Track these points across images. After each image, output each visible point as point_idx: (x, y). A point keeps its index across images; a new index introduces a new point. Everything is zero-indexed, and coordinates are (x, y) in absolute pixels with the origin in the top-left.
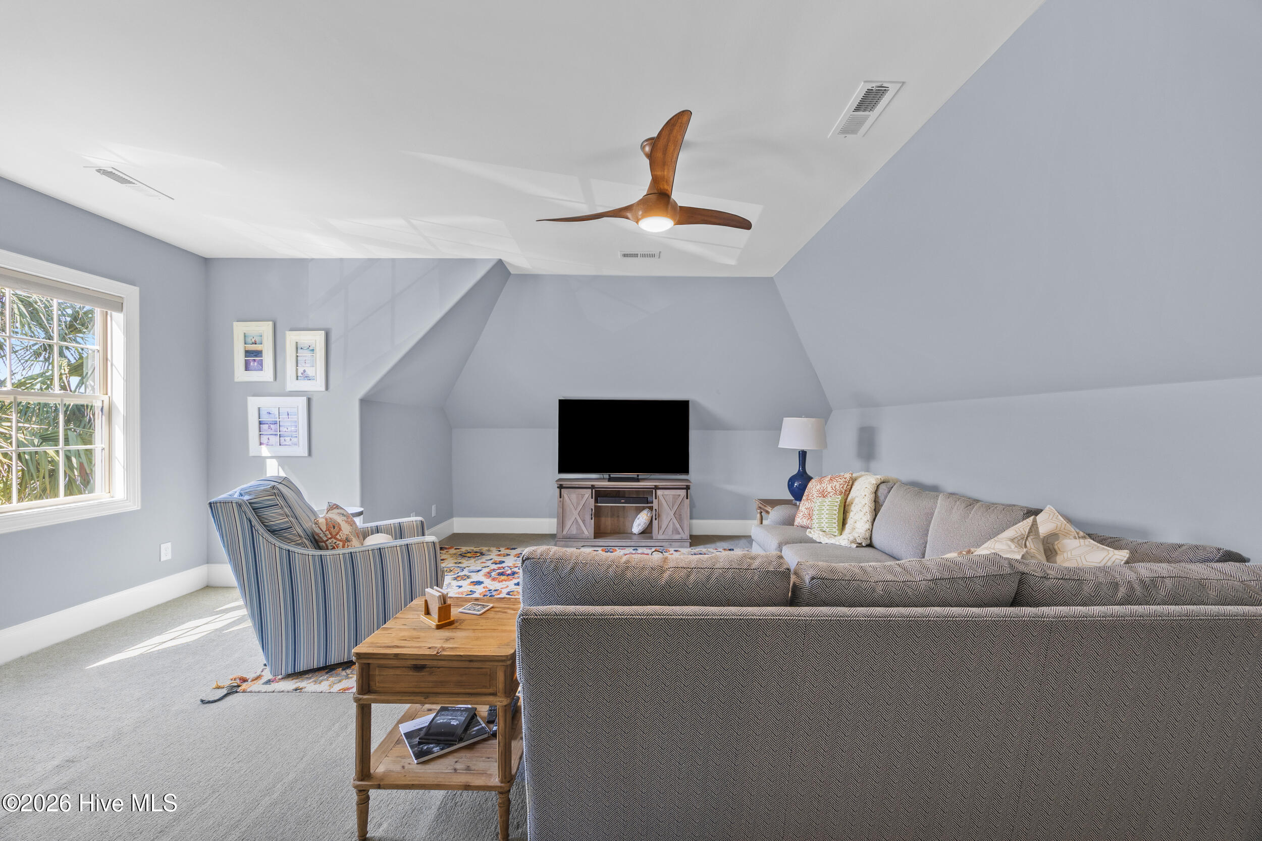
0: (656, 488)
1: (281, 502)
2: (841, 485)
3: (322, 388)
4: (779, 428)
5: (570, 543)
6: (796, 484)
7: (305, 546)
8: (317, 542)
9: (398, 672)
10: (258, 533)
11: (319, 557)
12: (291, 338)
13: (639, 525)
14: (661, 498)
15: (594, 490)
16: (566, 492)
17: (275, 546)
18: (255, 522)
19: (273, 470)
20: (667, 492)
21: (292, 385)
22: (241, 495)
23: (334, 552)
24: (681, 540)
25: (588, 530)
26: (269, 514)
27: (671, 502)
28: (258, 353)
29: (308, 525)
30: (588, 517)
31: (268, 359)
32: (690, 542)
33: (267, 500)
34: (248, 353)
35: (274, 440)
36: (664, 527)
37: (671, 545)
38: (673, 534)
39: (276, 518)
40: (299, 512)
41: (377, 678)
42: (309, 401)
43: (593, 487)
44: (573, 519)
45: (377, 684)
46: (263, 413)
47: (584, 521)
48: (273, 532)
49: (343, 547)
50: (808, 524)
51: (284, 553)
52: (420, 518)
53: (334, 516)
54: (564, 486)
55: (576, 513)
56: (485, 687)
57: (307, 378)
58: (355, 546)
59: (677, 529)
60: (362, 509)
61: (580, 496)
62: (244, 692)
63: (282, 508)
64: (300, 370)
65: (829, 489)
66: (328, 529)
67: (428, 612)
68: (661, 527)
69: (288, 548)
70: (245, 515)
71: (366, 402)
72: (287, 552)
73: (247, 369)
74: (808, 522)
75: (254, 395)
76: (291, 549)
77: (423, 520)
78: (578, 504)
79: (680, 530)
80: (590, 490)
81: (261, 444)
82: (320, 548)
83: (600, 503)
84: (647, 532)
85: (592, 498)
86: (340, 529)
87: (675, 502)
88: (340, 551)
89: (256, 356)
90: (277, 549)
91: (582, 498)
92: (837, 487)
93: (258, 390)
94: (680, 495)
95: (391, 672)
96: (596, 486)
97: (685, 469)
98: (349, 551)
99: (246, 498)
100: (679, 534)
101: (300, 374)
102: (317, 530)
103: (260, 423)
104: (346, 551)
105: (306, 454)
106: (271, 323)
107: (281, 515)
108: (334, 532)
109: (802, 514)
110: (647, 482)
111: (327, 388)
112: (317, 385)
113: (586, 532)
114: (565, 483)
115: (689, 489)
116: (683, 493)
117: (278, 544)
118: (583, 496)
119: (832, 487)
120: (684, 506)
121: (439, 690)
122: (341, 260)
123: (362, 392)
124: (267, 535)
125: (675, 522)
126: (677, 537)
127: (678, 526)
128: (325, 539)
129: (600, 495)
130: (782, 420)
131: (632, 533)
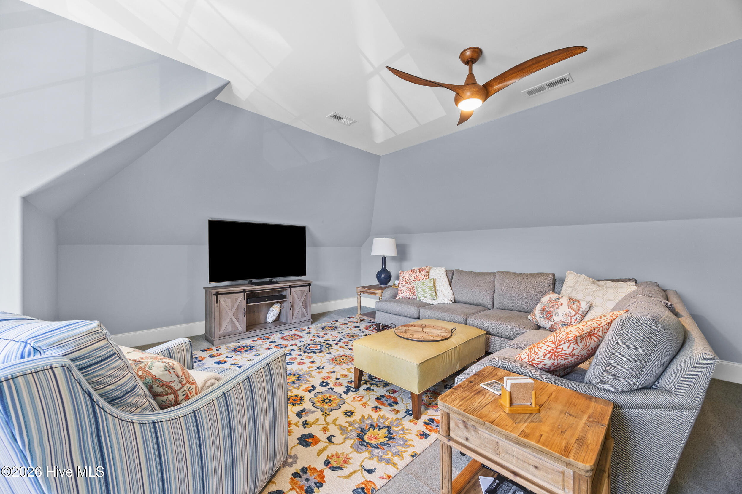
0: (290, 287)
1: (116, 348)
5: (226, 340)
6: (382, 276)
8: (154, 398)
10: (105, 411)
11: (192, 414)
13: (273, 316)
14: (294, 294)
15: (246, 294)
16: (222, 298)
17: (133, 423)
20: (298, 289)
24: (307, 321)
25: (241, 327)
26: (104, 372)
27: (300, 295)
30: (241, 315)
32: (312, 321)
33: (96, 349)
36: (296, 313)
37: (300, 325)
38: (301, 317)
43: (244, 291)
44: (229, 319)
47: (238, 320)
48: (111, 401)
50: (410, 296)
54: (219, 293)
55: (231, 315)
59: (304, 313)
61: (234, 299)
65: (421, 276)
68: (294, 314)
69: (150, 418)
70: (81, 386)
72: (151, 425)
74: (410, 295)
76: (156, 418)
78: (233, 306)
79: (306, 314)
80: (243, 294)
83: (249, 303)
84: (277, 320)
85: (244, 300)
87: (302, 295)
90: (137, 426)
91: (236, 301)
94: (305, 290)
96: (247, 290)
97: (303, 272)
100: (305, 317)
109: (404, 291)
110: (282, 282)
113: (240, 328)
114: (220, 291)
115: (311, 285)
116: (307, 288)
118: (237, 299)
120: (308, 297)
125: (303, 309)
126: (304, 319)
127: (304, 311)
129: (251, 297)
131: (266, 323)
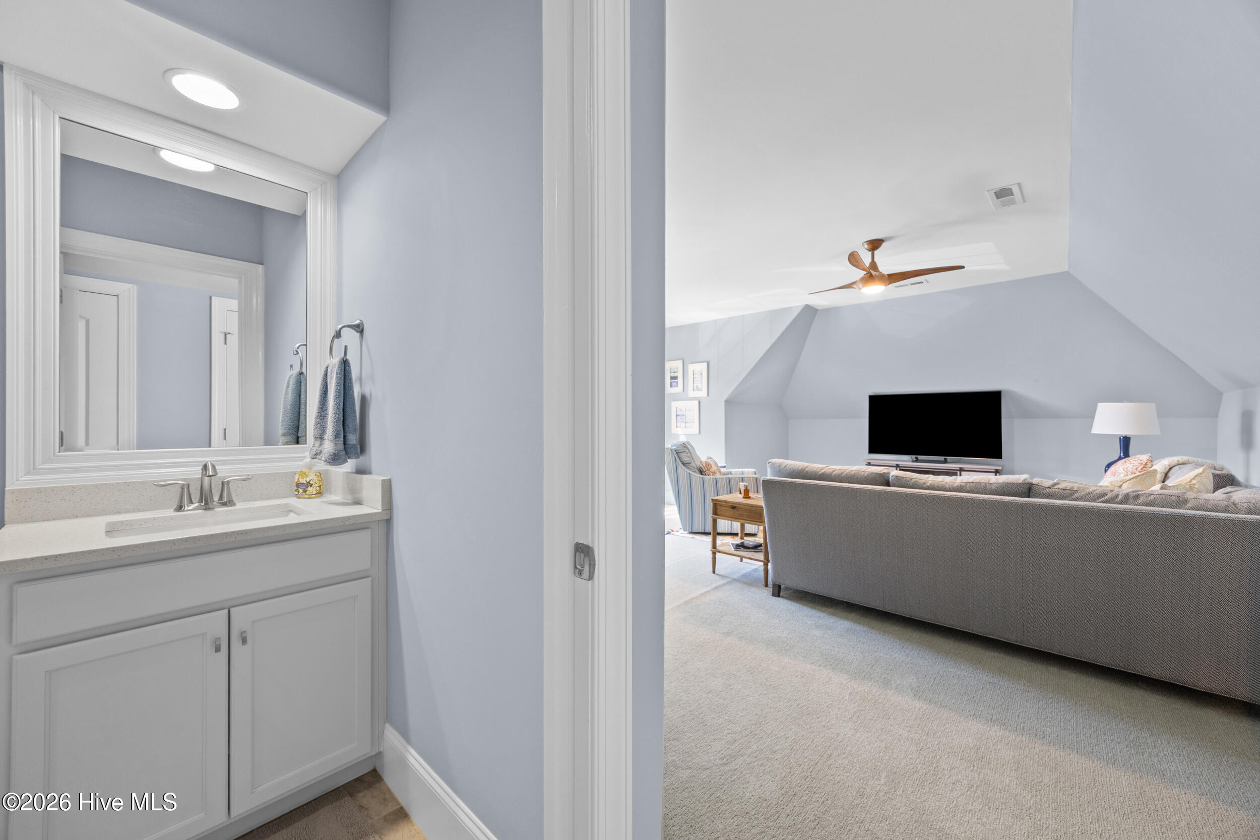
0: (961, 470)
1: (687, 451)
2: (1134, 466)
3: (706, 395)
4: (1092, 416)
7: (696, 473)
8: (701, 472)
9: (726, 508)
10: (678, 463)
11: (702, 479)
12: (691, 367)
18: (677, 459)
19: (683, 439)
21: (692, 394)
22: (672, 446)
23: (709, 477)
26: (683, 455)
28: (676, 378)
29: (699, 464)
31: (680, 380)
33: (681, 449)
34: (672, 378)
35: (683, 425)
39: (686, 459)
40: (694, 457)
41: (719, 510)
42: (699, 402)
45: (719, 512)
46: (678, 410)
48: (684, 464)
49: (713, 475)
51: (688, 474)
52: (754, 470)
53: (710, 461)
54: (871, 464)
56: (758, 519)
57: (698, 389)
58: (718, 476)
60: (725, 465)
62: (673, 534)
63: (687, 453)
64: (695, 386)
66: (706, 466)
67: (741, 493)
69: (690, 472)
70: (673, 455)
71: (728, 402)
73: (671, 386)
75: (674, 401)
77: (756, 471)
81: (677, 427)
82: (702, 475)
86: (711, 467)
88: (711, 477)
89: (675, 379)
90: (686, 472)
92: (1130, 469)
93: (676, 397)
95: (724, 508)
96: (901, 465)
97: (997, 454)
98: (715, 477)
99: (674, 447)
101: (695, 388)
102: (701, 466)
103: (677, 416)
104: (714, 477)
105: (698, 433)
106: (682, 361)
107: (687, 457)
108: (709, 467)
110: (952, 464)
111: (708, 395)
112: (703, 393)
117: (686, 469)
119: (1124, 469)
121: (740, 518)
122: (716, 320)
123: (725, 397)
124: (682, 465)
128: (705, 470)
130: (1097, 405)
